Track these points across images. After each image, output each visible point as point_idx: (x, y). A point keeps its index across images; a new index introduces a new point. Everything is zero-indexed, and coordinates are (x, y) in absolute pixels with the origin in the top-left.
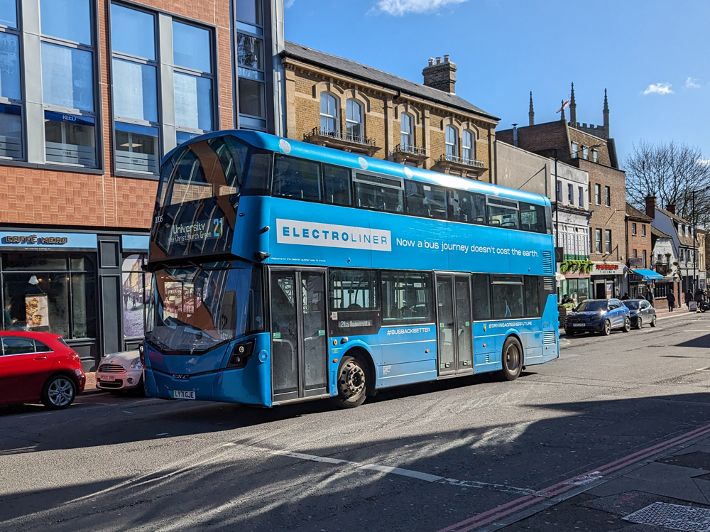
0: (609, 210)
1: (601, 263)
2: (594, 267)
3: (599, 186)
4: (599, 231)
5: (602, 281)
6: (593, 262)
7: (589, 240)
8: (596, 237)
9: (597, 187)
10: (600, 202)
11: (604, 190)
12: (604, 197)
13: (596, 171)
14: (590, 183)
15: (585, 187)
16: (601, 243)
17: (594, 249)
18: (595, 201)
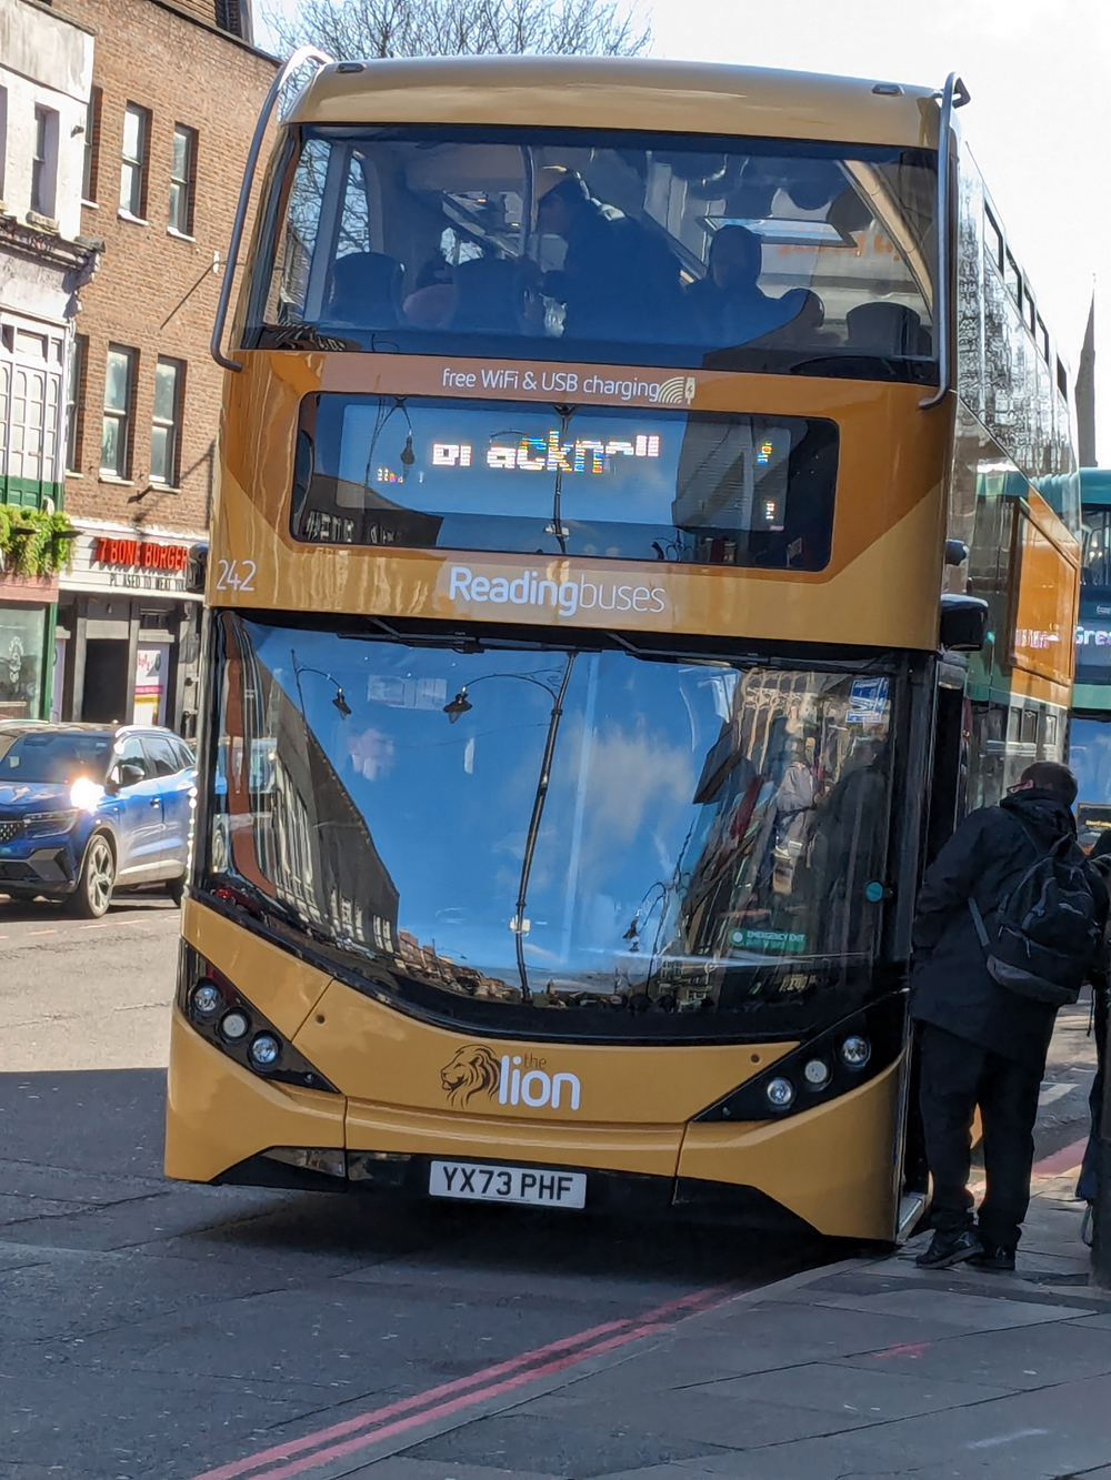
0: (184, 252)
1: (118, 530)
2: (82, 549)
3: (146, 116)
4: (122, 359)
5: (114, 630)
6: (76, 522)
7: (67, 401)
8: (107, 391)
9: (132, 123)
10: (140, 205)
11: (170, 144)
12: (166, 182)
13: (134, 33)
14: (97, 92)
15: (73, 114)
16: (128, 423)
17: (90, 453)
18: (115, 193)
